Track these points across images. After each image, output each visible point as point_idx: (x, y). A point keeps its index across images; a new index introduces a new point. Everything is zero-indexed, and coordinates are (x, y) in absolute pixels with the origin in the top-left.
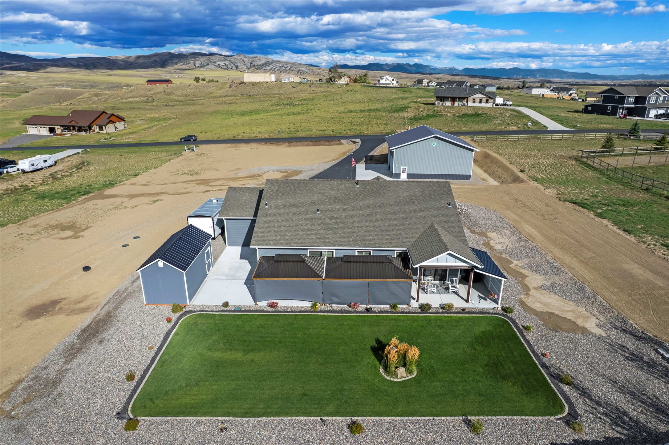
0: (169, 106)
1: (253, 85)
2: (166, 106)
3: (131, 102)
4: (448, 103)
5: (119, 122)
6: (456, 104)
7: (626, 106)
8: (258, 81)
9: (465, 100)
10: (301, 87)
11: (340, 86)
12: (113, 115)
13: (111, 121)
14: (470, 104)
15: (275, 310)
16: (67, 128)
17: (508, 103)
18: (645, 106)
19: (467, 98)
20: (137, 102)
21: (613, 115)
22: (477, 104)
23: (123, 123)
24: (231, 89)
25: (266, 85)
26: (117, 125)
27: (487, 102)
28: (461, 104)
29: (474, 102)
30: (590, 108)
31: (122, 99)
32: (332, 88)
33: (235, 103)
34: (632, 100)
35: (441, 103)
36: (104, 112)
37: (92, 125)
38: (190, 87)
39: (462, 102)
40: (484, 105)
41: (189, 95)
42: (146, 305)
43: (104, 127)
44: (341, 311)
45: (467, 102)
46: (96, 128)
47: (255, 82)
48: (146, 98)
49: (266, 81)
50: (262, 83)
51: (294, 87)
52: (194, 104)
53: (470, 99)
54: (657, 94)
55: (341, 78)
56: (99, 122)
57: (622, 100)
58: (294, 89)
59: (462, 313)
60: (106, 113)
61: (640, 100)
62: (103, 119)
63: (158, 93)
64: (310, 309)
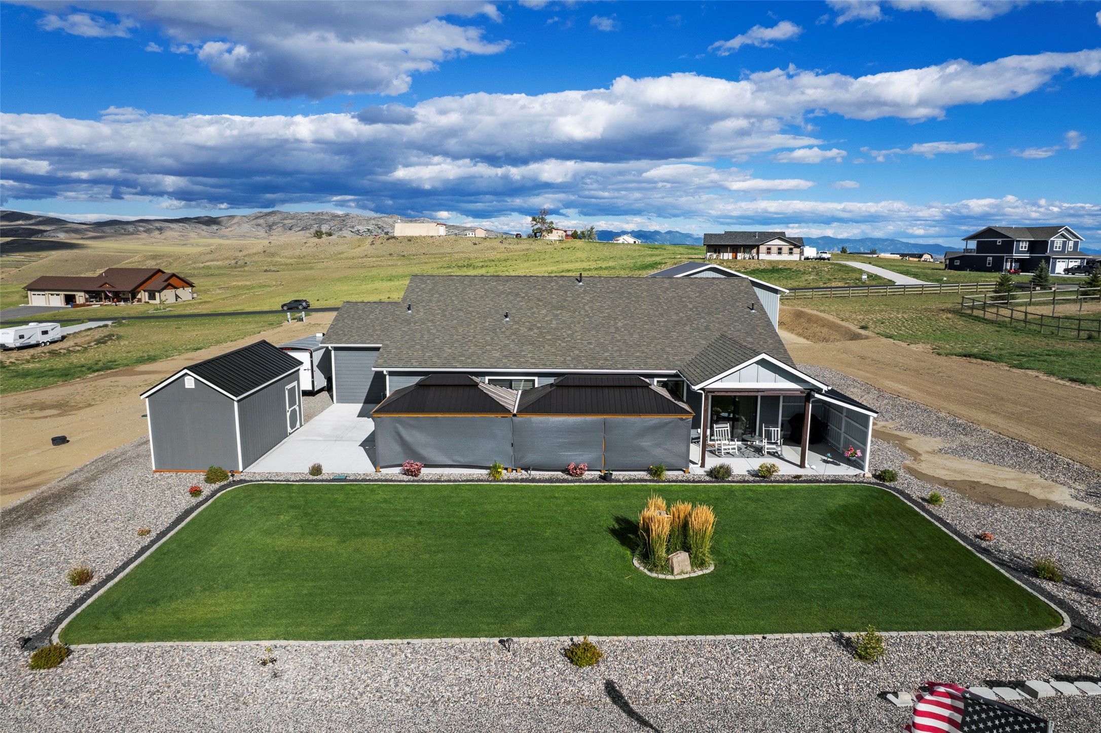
0: (270, 271)
1: (410, 240)
2: (266, 271)
3: (209, 267)
4: (728, 256)
5: (183, 288)
6: (740, 256)
7: (1016, 255)
8: (417, 235)
9: (755, 251)
10: (486, 244)
11: (551, 243)
12: (173, 275)
13: (169, 284)
14: (763, 256)
15: (416, 478)
16: (95, 295)
17: (824, 256)
18: (1047, 255)
19: (758, 246)
20: (220, 268)
21: (996, 271)
22: (774, 257)
23: (190, 289)
24: (374, 246)
25: (430, 241)
26: (180, 292)
27: (791, 253)
28: (747, 256)
29: (769, 253)
30: (957, 263)
31: (195, 263)
32: (536, 245)
33: (379, 266)
34: (1024, 246)
35: (715, 256)
36: (159, 271)
37: (139, 289)
38: (307, 245)
39: (750, 252)
40: (785, 257)
41: (304, 257)
42: (155, 472)
43: (157, 295)
44: (550, 480)
45: (758, 253)
46: (144, 296)
47: (413, 237)
48: (233, 262)
49: (431, 234)
50: (424, 237)
51: (475, 244)
52: (311, 268)
53: (763, 248)
54: (1063, 236)
55: (551, 232)
56: (150, 285)
57: (1008, 246)
58: (475, 246)
59: (796, 482)
60: (163, 272)
61: (1038, 247)
62: (158, 281)
63: (255, 254)
64: (486, 477)
